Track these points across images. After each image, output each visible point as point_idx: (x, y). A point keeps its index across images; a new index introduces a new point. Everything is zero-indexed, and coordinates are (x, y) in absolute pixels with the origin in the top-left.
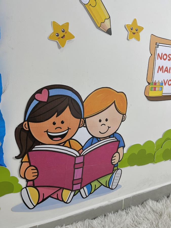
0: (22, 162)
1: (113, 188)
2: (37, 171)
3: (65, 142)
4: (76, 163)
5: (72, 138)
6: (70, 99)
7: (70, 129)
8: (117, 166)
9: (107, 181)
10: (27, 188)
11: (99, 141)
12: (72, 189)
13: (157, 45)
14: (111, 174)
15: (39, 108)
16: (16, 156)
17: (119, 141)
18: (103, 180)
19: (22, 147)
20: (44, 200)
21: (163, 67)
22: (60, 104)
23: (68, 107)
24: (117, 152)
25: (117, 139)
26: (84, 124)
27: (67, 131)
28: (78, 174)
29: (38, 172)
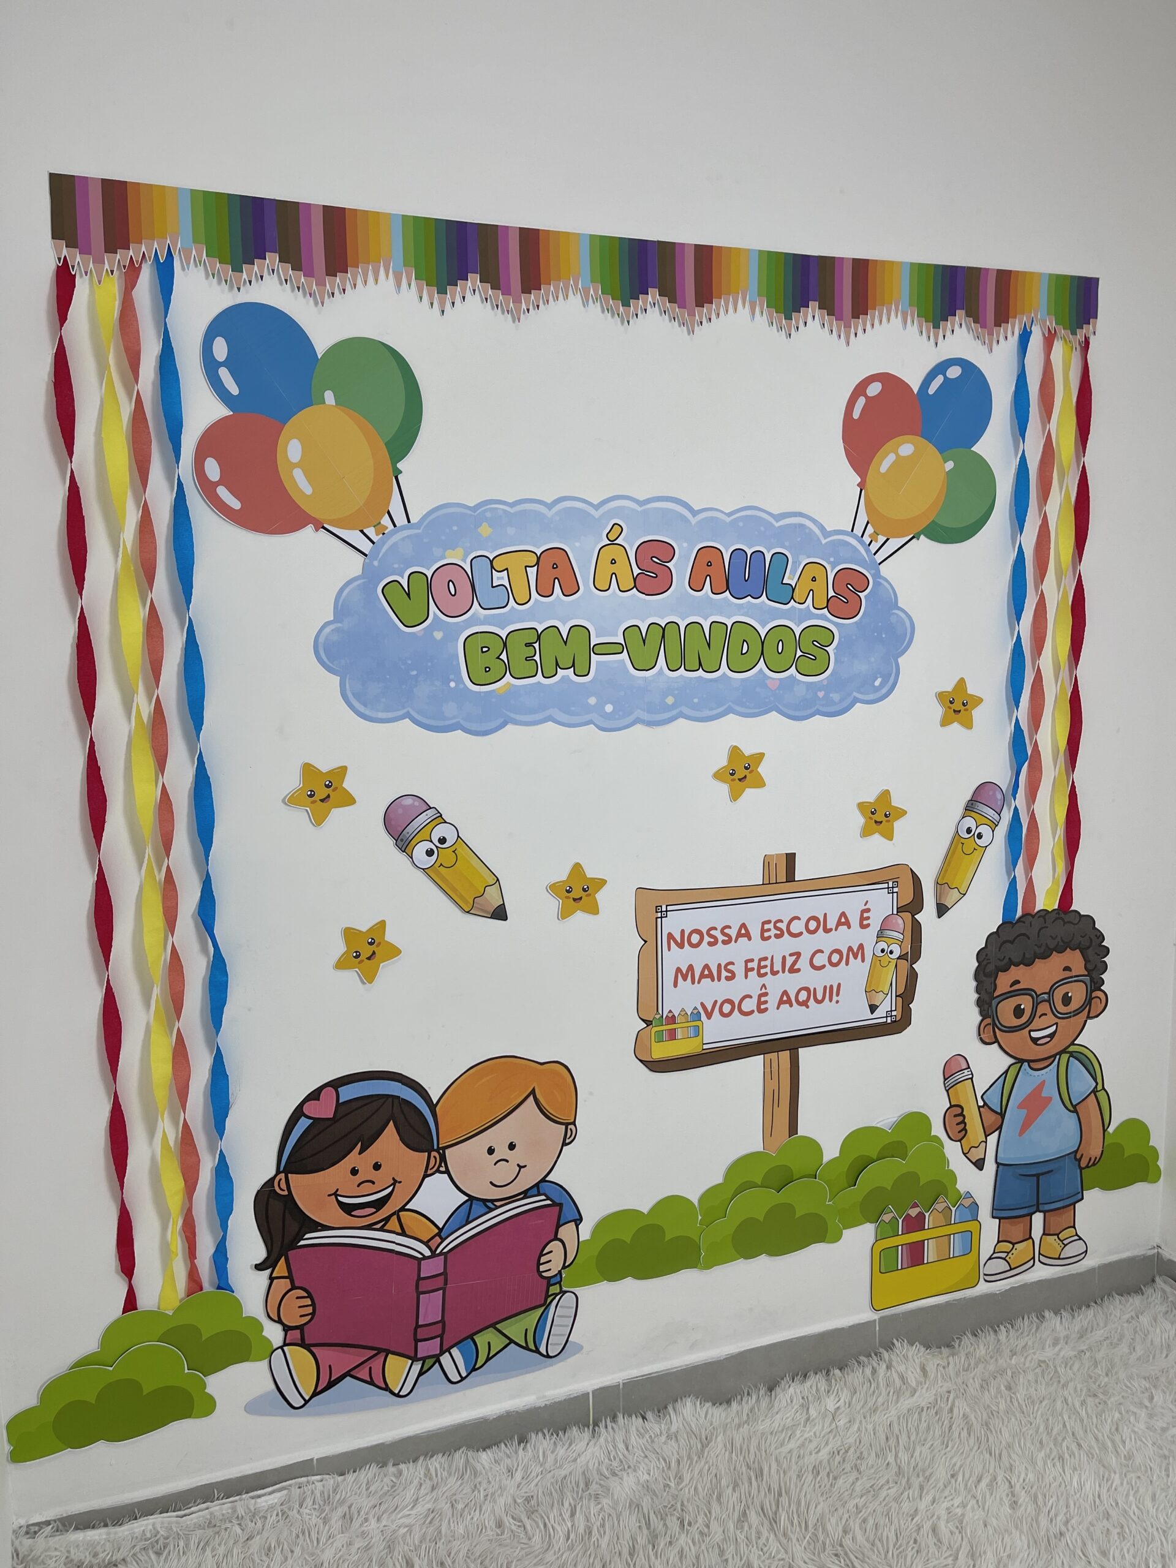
0: (272, 1279)
1: (551, 1354)
2: (310, 1303)
3: (387, 1219)
4: (422, 1276)
5: (407, 1207)
6: (396, 1101)
7: (400, 1182)
8: (559, 1283)
9: (526, 1330)
10: (285, 1348)
11: (491, 1210)
12: (412, 1355)
13: (661, 912)
14: (543, 1308)
15: (314, 1137)
16: (258, 1262)
17: (560, 1205)
18: (515, 1328)
19: (272, 1239)
20: (331, 1384)
21: (691, 968)
22: (367, 1119)
23: (391, 1122)
24: (556, 1238)
25: (551, 1200)
26: (440, 1166)
27: (391, 1188)
28: (431, 1308)
29: (313, 1304)
